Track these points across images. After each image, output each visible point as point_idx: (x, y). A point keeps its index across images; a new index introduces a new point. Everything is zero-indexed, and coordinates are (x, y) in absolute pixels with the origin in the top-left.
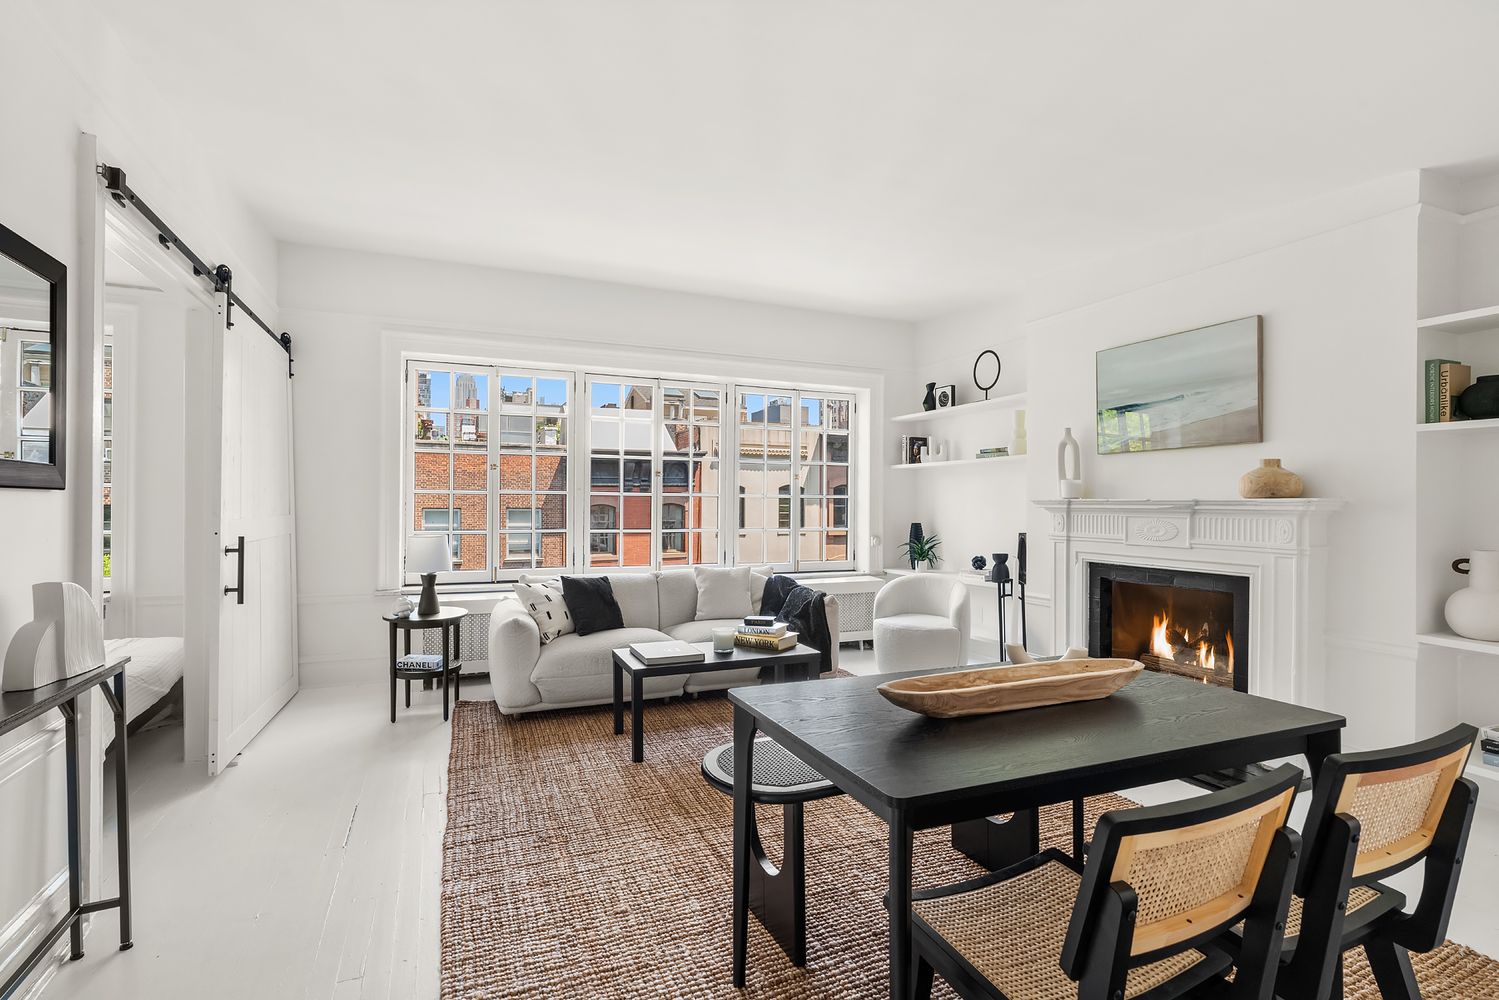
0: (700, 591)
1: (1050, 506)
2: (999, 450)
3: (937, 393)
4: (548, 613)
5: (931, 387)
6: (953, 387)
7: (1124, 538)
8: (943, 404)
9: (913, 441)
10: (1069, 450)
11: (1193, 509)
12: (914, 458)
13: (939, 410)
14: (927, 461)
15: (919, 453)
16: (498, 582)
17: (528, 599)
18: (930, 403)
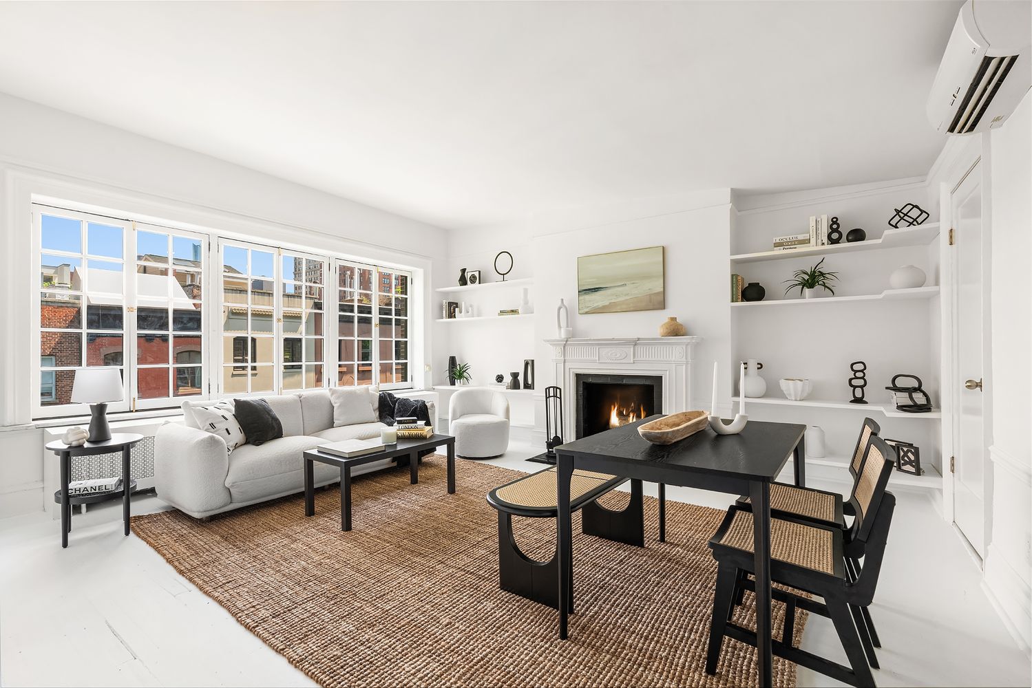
0: (336, 406)
1: (554, 343)
2: (512, 311)
3: (468, 275)
4: (227, 429)
5: (464, 271)
6: (480, 272)
7: (597, 358)
8: (473, 282)
9: (450, 304)
10: (563, 311)
11: (635, 343)
12: (451, 315)
13: (470, 286)
14: (460, 317)
15: (454, 312)
16: (136, 411)
17: (207, 419)
18: (463, 281)
